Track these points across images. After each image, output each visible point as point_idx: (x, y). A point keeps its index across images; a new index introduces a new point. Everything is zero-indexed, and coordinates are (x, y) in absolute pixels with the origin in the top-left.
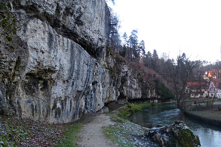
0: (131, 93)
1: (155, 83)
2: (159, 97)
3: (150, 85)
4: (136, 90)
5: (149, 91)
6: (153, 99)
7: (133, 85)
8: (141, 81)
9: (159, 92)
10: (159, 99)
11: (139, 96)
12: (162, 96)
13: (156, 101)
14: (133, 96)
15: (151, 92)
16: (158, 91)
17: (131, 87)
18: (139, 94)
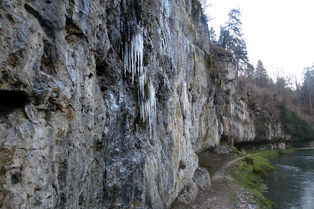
0: (238, 130)
1: (279, 111)
2: (288, 137)
3: (271, 114)
4: (245, 123)
5: (270, 127)
6: (277, 141)
7: (240, 115)
8: (252, 106)
9: (290, 127)
10: (287, 142)
11: (251, 136)
12: (294, 135)
13: (283, 146)
14: (242, 135)
15: (273, 128)
16: (286, 127)
17: (237, 118)
18: (252, 131)
